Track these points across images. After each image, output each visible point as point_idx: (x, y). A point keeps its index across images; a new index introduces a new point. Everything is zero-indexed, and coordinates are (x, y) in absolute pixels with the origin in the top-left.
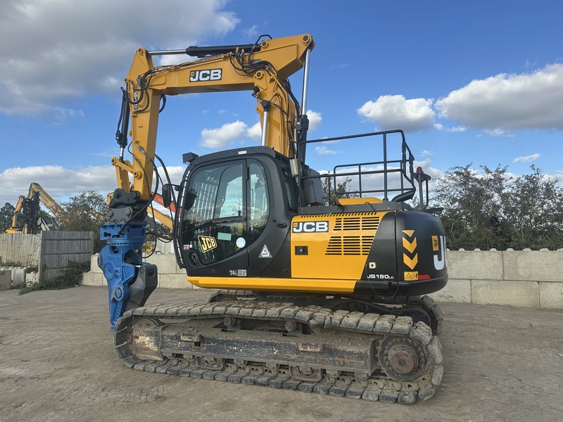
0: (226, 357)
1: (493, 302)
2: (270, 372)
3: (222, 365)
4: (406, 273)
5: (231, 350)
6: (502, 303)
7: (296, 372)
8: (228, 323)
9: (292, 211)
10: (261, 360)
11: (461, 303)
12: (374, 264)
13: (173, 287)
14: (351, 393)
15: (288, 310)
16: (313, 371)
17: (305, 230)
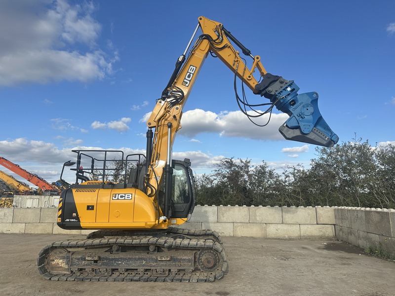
0: (114, 268)
1: (244, 235)
2: (139, 274)
5: (117, 264)
7: (154, 272)
10: (135, 268)
11: (228, 237)
14: (184, 280)
16: (164, 271)
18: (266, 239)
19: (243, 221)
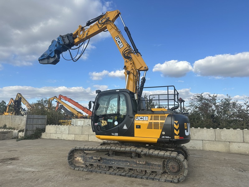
0: (110, 165)
1: (211, 150)
2: (126, 171)
3: (108, 169)
4: (175, 136)
5: (112, 163)
6: (215, 150)
7: (135, 172)
8: (110, 153)
9: (135, 112)
10: (123, 167)
11: (199, 150)
12: (164, 132)
13: (80, 140)
14: (156, 179)
15: (133, 149)
16: (142, 171)
17: (140, 119)
18: (229, 153)
19: (210, 139)
